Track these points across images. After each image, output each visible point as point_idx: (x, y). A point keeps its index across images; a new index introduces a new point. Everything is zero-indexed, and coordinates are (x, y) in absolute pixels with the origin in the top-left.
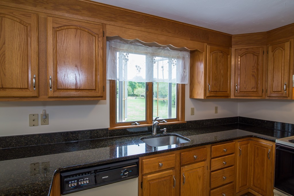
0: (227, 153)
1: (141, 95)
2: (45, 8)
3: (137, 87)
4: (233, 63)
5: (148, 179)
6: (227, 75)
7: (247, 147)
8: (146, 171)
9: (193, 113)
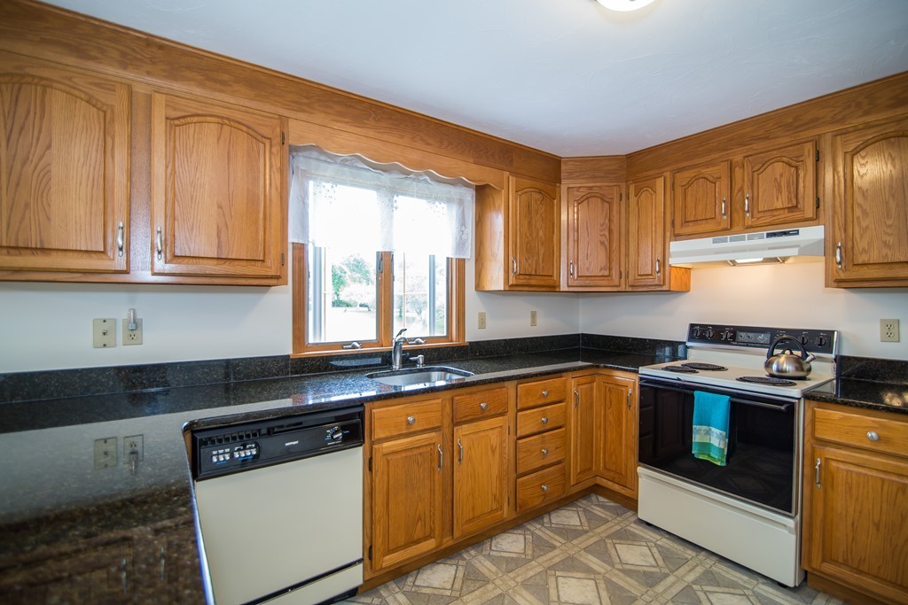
0: (548, 400)
1: (359, 303)
2: (149, 73)
3: (349, 281)
4: (564, 217)
5: (385, 451)
6: (552, 241)
7: (592, 389)
8: (379, 434)
9: (482, 324)
